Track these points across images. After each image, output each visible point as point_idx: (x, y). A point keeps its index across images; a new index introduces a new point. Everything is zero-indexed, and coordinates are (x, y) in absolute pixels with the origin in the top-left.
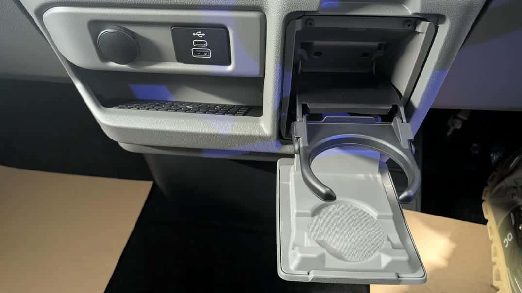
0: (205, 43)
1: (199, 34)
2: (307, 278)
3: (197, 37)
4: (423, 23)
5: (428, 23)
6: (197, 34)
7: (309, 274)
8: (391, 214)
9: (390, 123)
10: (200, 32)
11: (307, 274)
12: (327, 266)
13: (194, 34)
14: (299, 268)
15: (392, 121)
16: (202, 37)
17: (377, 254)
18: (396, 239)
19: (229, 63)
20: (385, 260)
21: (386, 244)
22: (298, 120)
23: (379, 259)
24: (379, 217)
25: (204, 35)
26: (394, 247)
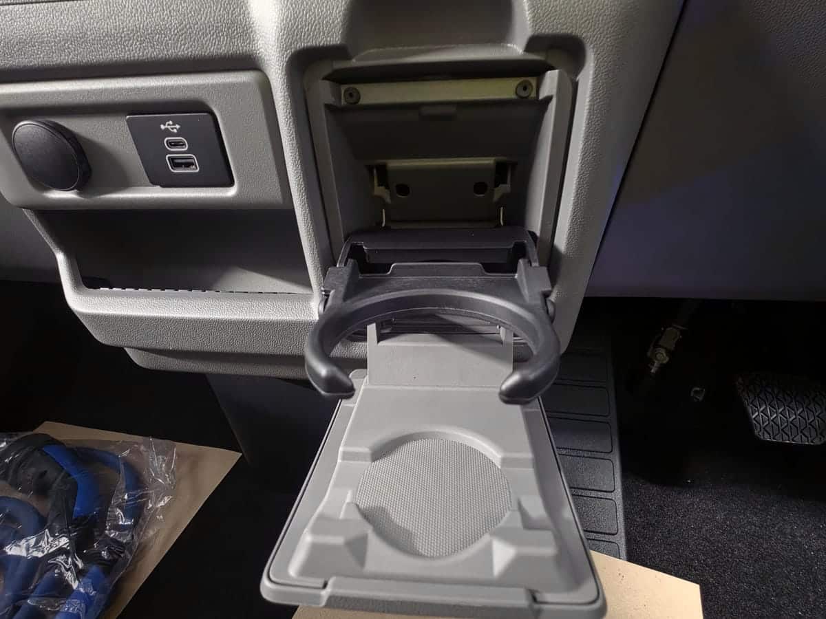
0: (184, 144)
1: (168, 126)
2: (319, 597)
3: (167, 133)
4: (549, 72)
5: (557, 71)
6: (166, 126)
7: (325, 586)
8: (529, 455)
9: (512, 275)
10: (171, 123)
11: (321, 586)
12: (371, 566)
13: (163, 127)
14: (306, 570)
15: (515, 271)
16: (175, 131)
17: (486, 538)
18: (536, 508)
19: (230, 183)
20: (502, 555)
21: (510, 518)
22: (338, 266)
23: (488, 552)
24: (504, 461)
25: (178, 127)
26: (529, 524)
